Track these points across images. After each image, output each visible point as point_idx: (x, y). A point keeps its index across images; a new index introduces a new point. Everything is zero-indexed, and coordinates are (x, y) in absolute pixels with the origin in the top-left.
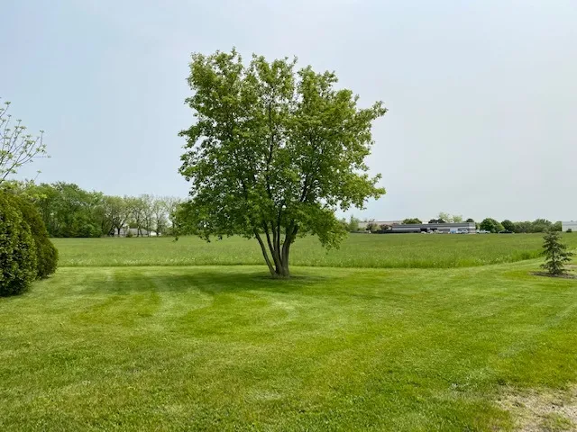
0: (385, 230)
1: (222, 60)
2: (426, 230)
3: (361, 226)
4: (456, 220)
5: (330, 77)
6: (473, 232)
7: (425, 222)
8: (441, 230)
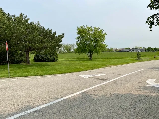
0: (120, 51)
1: (82, 27)
2: (131, 51)
3: (114, 50)
4: (140, 48)
5: (99, 28)
6: (144, 51)
7: (131, 48)
8: (135, 51)
